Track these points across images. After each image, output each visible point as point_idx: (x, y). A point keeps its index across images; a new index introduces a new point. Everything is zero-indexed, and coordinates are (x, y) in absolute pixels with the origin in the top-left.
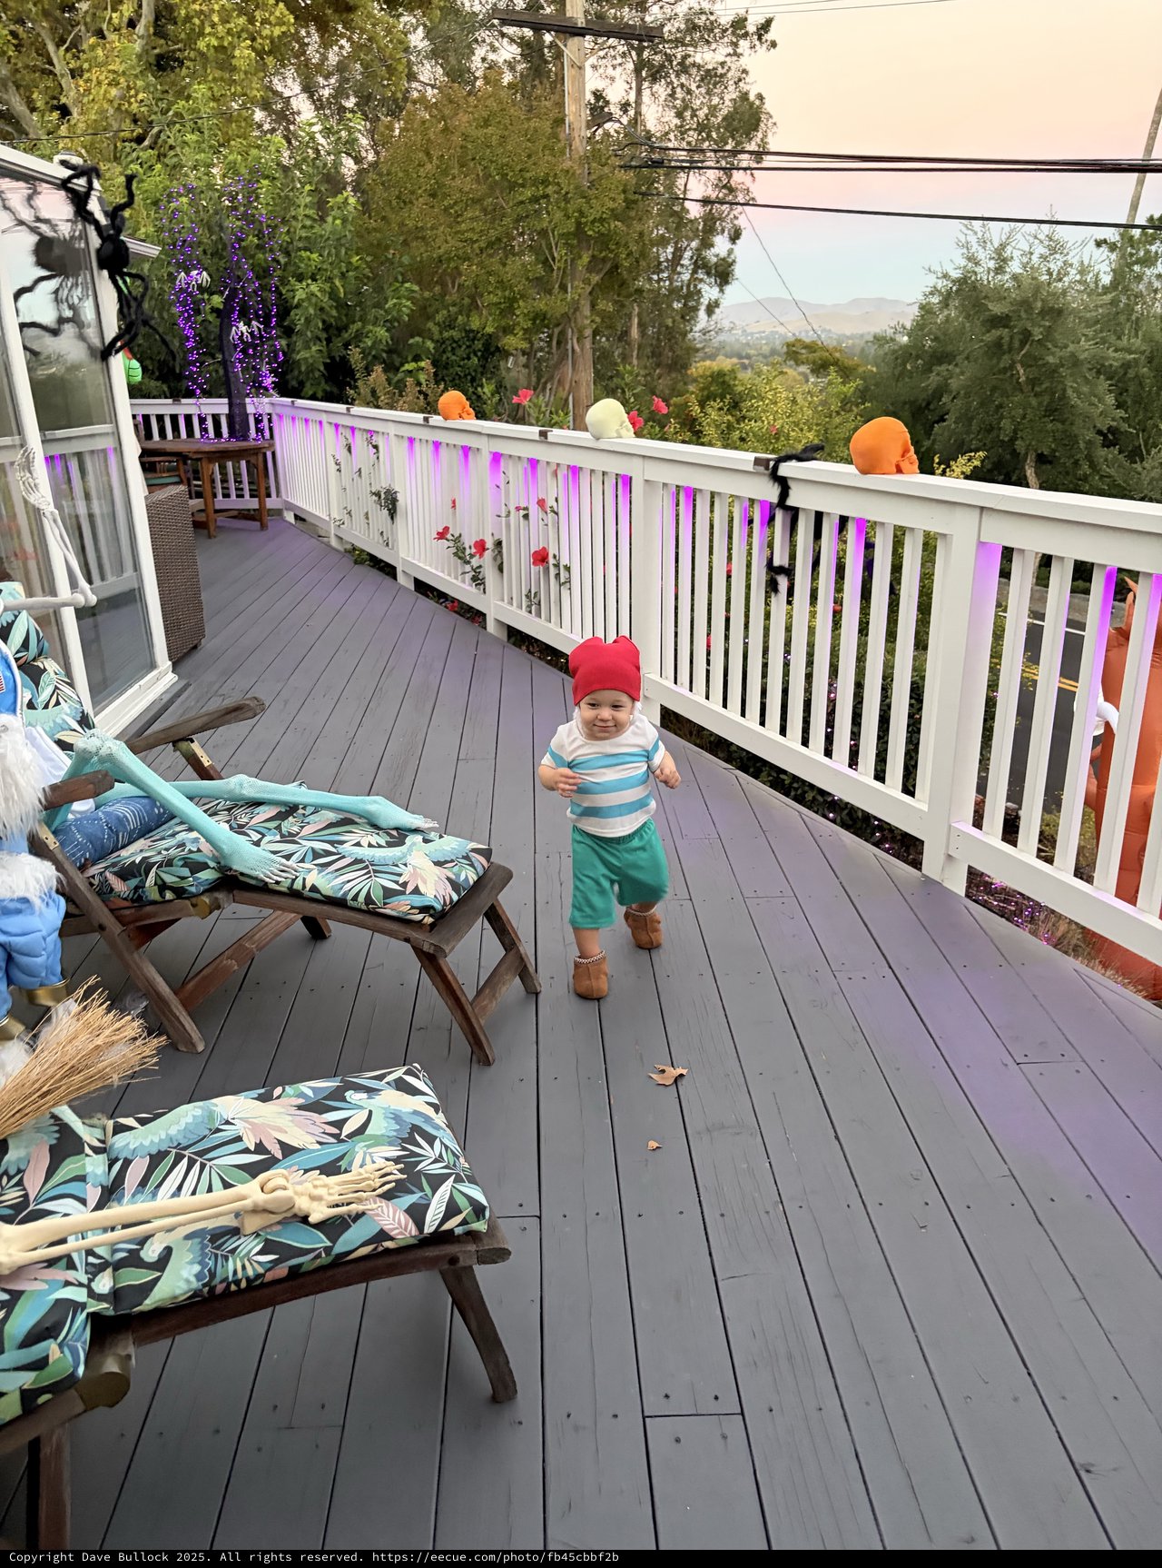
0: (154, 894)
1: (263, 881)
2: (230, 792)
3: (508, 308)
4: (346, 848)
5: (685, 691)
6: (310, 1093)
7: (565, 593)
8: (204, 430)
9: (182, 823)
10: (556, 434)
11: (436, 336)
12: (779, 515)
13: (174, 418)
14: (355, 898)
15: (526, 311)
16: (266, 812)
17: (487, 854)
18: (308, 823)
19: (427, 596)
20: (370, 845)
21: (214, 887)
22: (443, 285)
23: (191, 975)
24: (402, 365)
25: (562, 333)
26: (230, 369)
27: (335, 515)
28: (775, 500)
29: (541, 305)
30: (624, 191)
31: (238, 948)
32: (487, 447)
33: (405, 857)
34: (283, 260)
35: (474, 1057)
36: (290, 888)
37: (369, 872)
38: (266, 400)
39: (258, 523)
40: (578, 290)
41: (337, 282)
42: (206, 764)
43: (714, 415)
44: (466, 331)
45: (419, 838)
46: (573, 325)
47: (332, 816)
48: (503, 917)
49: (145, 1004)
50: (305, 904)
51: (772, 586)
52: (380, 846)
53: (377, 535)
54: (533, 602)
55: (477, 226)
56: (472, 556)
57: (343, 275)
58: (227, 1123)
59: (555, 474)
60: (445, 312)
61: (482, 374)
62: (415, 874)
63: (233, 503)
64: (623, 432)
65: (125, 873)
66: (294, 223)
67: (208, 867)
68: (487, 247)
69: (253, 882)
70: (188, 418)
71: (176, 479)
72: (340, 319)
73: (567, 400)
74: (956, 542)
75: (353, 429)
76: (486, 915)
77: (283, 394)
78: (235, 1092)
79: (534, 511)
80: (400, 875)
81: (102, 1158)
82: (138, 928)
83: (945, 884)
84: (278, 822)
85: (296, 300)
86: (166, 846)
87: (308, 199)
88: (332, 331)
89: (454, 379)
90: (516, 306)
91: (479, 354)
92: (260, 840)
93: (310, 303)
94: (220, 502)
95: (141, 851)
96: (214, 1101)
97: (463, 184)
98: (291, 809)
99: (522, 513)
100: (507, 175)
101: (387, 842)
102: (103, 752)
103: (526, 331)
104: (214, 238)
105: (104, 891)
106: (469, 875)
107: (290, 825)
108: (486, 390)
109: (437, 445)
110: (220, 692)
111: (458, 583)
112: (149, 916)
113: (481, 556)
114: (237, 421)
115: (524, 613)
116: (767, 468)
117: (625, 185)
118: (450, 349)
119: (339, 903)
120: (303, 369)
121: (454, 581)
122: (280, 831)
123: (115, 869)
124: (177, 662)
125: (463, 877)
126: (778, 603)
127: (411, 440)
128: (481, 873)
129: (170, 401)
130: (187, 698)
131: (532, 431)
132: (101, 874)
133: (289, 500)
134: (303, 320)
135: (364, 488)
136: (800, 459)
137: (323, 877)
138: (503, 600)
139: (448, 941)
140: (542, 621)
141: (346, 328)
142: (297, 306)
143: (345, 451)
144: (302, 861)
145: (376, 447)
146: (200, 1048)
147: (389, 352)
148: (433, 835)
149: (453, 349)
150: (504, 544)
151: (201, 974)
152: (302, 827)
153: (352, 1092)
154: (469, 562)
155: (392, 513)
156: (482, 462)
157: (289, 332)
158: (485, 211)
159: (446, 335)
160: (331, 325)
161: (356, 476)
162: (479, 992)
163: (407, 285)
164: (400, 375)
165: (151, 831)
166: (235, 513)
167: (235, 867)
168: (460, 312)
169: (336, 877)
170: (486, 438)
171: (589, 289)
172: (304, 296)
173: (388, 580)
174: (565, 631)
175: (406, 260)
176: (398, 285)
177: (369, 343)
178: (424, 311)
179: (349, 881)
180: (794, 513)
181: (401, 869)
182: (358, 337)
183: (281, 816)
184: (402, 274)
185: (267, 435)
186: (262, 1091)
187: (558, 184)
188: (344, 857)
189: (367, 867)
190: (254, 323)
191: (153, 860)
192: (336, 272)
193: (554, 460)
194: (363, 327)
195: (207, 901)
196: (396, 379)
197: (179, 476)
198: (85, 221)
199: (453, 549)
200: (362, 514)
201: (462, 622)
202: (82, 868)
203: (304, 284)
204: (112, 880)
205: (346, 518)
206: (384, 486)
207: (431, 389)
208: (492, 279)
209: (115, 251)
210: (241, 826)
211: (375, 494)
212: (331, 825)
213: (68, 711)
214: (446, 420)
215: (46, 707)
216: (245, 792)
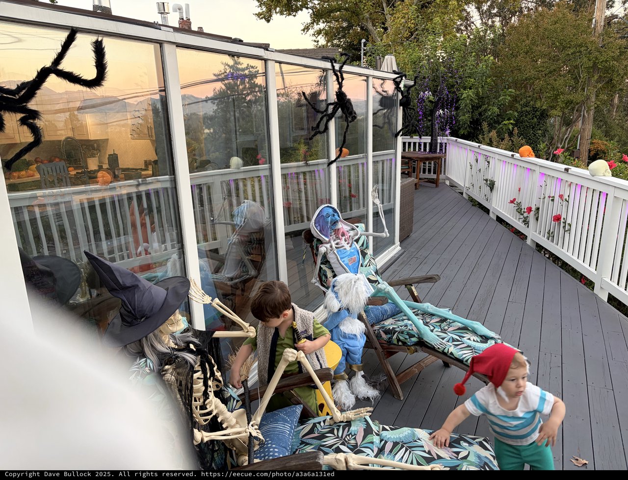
0: (395, 342)
2: (424, 309)
3: (556, 97)
4: (465, 340)
5: (622, 290)
7: (567, 235)
8: (420, 149)
9: (405, 315)
10: (573, 169)
11: (519, 110)
13: (410, 143)
14: (467, 361)
15: (563, 100)
18: (451, 326)
19: (501, 224)
20: (474, 341)
21: (416, 344)
22: (525, 87)
23: (402, 371)
24: (503, 122)
25: (580, 108)
26: (434, 127)
27: (467, 185)
30: (620, 48)
31: (419, 365)
32: (539, 170)
34: (459, 82)
36: (443, 351)
37: (473, 352)
38: (446, 138)
39: (435, 185)
40: (591, 90)
41: (480, 90)
42: (416, 295)
44: (533, 107)
46: (585, 105)
47: (460, 325)
49: (386, 378)
50: (448, 358)
52: (478, 342)
53: (483, 195)
54: (550, 235)
55: (546, 65)
56: (524, 212)
57: (483, 87)
58: (419, 439)
59: (570, 185)
60: (525, 100)
61: (538, 125)
63: (427, 175)
64: (606, 174)
65: (387, 332)
66: (466, 68)
67: (415, 337)
68: (549, 73)
69: (430, 346)
70: (415, 143)
71: (408, 167)
72: (479, 104)
73: (578, 136)
75: (480, 154)
77: (453, 136)
78: (421, 428)
79: (557, 198)
81: (378, 437)
82: (387, 351)
84: (440, 324)
85: (462, 97)
86: (400, 324)
87: (473, 58)
88: (475, 108)
89: (524, 127)
90: (558, 97)
91: (538, 117)
92: (433, 329)
93: (468, 99)
94: (422, 175)
95: (392, 324)
96: (415, 429)
97: (541, 48)
99: (551, 198)
100: (563, 43)
102: (386, 290)
103: (561, 108)
104: (434, 74)
105: (379, 336)
107: (444, 325)
108: (541, 146)
109: (516, 166)
110: (416, 256)
111: (517, 221)
112: (392, 348)
113: (529, 213)
114: (433, 145)
115: (545, 239)
117: (621, 46)
118: (524, 115)
119: (460, 361)
120: (461, 123)
122: (441, 327)
123: (383, 330)
124: (401, 241)
127: (505, 162)
129: (409, 137)
130: (404, 256)
131: (562, 167)
132: (378, 330)
133: (448, 176)
134: (464, 105)
135: (481, 177)
137: (455, 350)
138: (536, 232)
140: (554, 244)
141: (480, 107)
142: (463, 99)
143: (475, 161)
144: (448, 341)
145: (489, 162)
146: (402, 399)
147: (498, 115)
149: (526, 115)
150: (540, 209)
151: (405, 372)
152: (449, 327)
153: (463, 442)
154: (522, 215)
155: (492, 189)
156: (537, 175)
157: (457, 108)
158: (550, 59)
159: (524, 109)
160: (475, 106)
161: (478, 172)
163: (510, 90)
164: (501, 126)
165: (394, 315)
166: (427, 180)
167: (424, 339)
168: (532, 100)
169: (460, 351)
170: (538, 166)
171: (596, 90)
172: (466, 96)
173: (485, 214)
174: (565, 250)
175: (510, 80)
176: (506, 90)
177: (490, 114)
178: (515, 99)
179: (465, 354)
182: (485, 110)
184: (508, 85)
185: (444, 152)
187: (587, 47)
188: (463, 343)
190: (446, 110)
191: (396, 329)
192: (480, 86)
193: (570, 181)
194: (488, 107)
195: (413, 348)
196: (499, 127)
197: (409, 166)
198: (398, 90)
199: (517, 208)
200: (478, 187)
201: (515, 237)
202: (372, 326)
203: (467, 92)
204: (382, 333)
205: (471, 187)
206: (489, 178)
207: (515, 139)
208: (549, 87)
209: (406, 100)
210: (427, 323)
211: (485, 180)
212: (459, 329)
213: (372, 268)
214: (521, 157)
215: (366, 266)
216: (429, 310)
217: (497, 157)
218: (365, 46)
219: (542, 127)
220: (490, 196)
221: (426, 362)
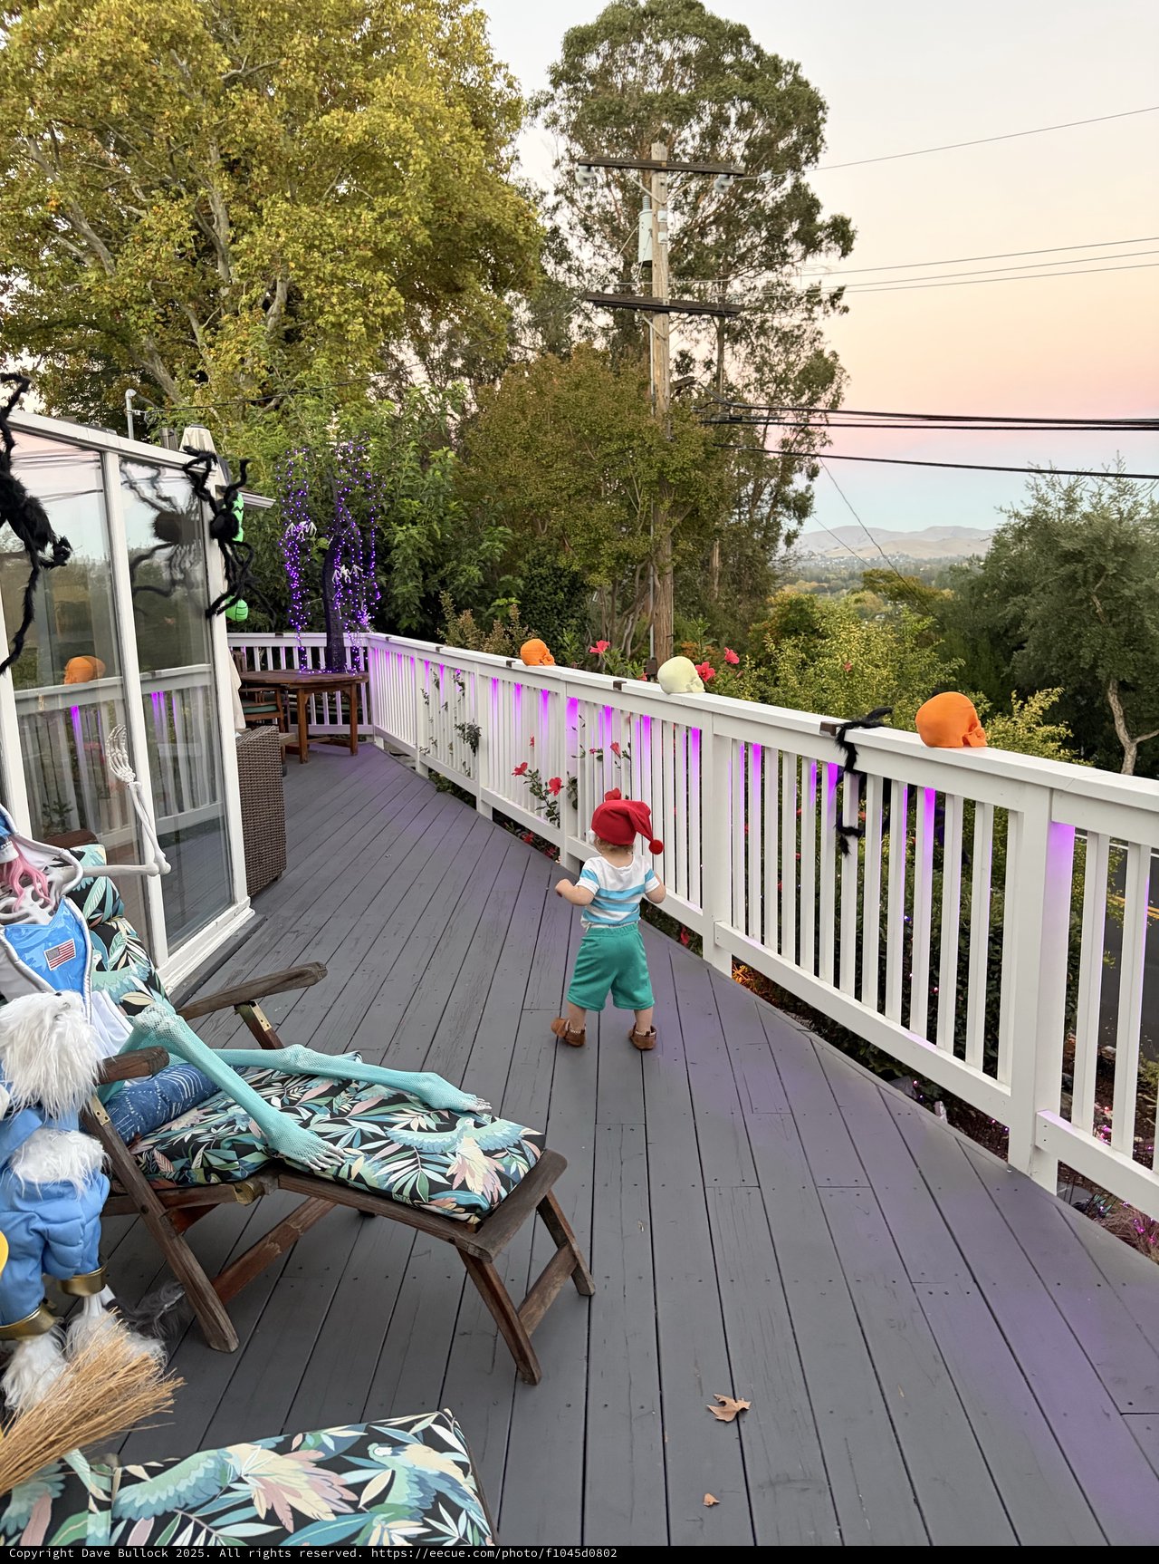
0: (200, 1178)
1: (309, 1167)
2: (285, 1063)
3: (595, 546)
4: (396, 1131)
5: (757, 944)
6: (331, 1444)
8: (303, 662)
9: (227, 1096)
10: (631, 684)
11: (525, 574)
12: (847, 779)
13: (276, 651)
14: (400, 1191)
15: (610, 551)
16: (320, 1087)
17: (540, 1141)
18: (360, 1100)
19: (504, 827)
20: (420, 1129)
21: (261, 1170)
22: (532, 524)
23: (229, 1262)
24: (493, 600)
25: (645, 569)
26: (330, 608)
27: (422, 744)
28: (843, 763)
29: (624, 546)
30: (704, 444)
31: (284, 1230)
32: (565, 693)
33: (455, 1144)
34: (386, 507)
35: (519, 1374)
36: (336, 1176)
37: (416, 1162)
38: (363, 635)
39: (349, 749)
40: (660, 531)
41: (435, 526)
42: (265, 1028)
43: (788, 652)
44: (554, 569)
45: (470, 1121)
46: (654, 563)
47: (384, 1092)
48: (556, 1210)
49: (180, 1295)
50: (350, 1193)
51: (843, 848)
52: (430, 1130)
53: (459, 765)
55: (567, 475)
56: (547, 792)
57: (441, 520)
58: (240, 1479)
59: (629, 721)
60: (534, 551)
61: (568, 607)
62: (463, 1166)
63: (327, 728)
64: (694, 687)
65: (175, 1152)
66: (399, 474)
67: (257, 1150)
68: (575, 494)
69: (299, 1167)
70: (289, 651)
71: (273, 708)
72: (437, 558)
73: (648, 631)
74: (1028, 820)
75: (442, 667)
76: (539, 1208)
77: (378, 630)
78: (250, 1439)
79: (608, 753)
80: (447, 1166)
81: (106, 1516)
82: (180, 1210)
83: (1033, 1179)
84: (330, 1098)
85: (396, 542)
86: (217, 1122)
87: (412, 454)
88: (428, 568)
89: (541, 612)
90: (601, 547)
91: (566, 589)
92: (310, 1118)
93: (409, 545)
94: (314, 729)
95: (192, 1125)
96: (230, 1449)
97: (552, 439)
98: (343, 1084)
99: (596, 755)
100: (595, 430)
101: (438, 1126)
102: (161, 1028)
103: (610, 569)
104: (325, 487)
105: (150, 1170)
106: (520, 1167)
107: (341, 1102)
108: (566, 639)
109: (518, 687)
110: (294, 929)
111: (534, 815)
112: (193, 1198)
113: (556, 793)
116: (833, 734)
117: (705, 439)
118: (538, 585)
119: (383, 1195)
120: (400, 602)
121: (530, 814)
123: (164, 1147)
124: (255, 894)
125: (513, 1170)
126: (850, 864)
127: (495, 681)
128: (533, 1163)
129: (273, 635)
130: (261, 935)
131: (607, 680)
132: (149, 1151)
133: (380, 727)
134: (401, 559)
135: (449, 720)
136: (867, 726)
137: (370, 1166)
138: (576, 835)
139: (494, 1244)
141: (441, 566)
142: (397, 547)
143: (434, 686)
144: (350, 1146)
145: (462, 684)
146: (233, 1348)
147: (482, 587)
148: (485, 1118)
149: (541, 585)
150: (579, 782)
151: (242, 1261)
152: (353, 1105)
153: (375, 1445)
154: (544, 798)
155: (475, 746)
156: (559, 706)
157: (388, 569)
158: (575, 463)
159: (534, 572)
160: (427, 564)
161: (442, 710)
162: (528, 1295)
163: (501, 528)
164: (491, 610)
165: (206, 1099)
166: (328, 739)
167: (282, 1151)
168: (549, 552)
169: (383, 1166)
170: (564, 685)
171: (670, 530)
172: (403, 538)
173: (468, 808)
175: (500, 506)
176: (492, 528)
177: (463, 581)
178: (515, 549)
179: (395, 1172)
180: (862, 778)
181: (449, 1159)
182: (453, 573)
183: (333, 1092)
184: (496, 518)
185: (362, 668)
186: (280, 1439)
187: (642, 439)
188: (392, 1142)
189: (414, 1156)
190: (355, 567)
191: (202, 1140)
192: (434, 516)
193: (628, 709)
194: (458, 565)
195: (252, 1186)
196: (487, 613)
197: (276, 705)
198: (202, 498)
199: (530, 785)
200: (447, 745)
201: (536, 854)
202: (131, 1144)
203: (404, 528)
204: (160, 1158)
205: (432, 747)
206: (468, 721)
207: (516, 630)
208: (579, 523)
209: (226, 522)
210: (293, 1103)
211: (459, 727)
212: (382, 1103)
213: (136, 971)
214: (527, 665)
215: (115, 968)
216: (299, 1064)
217: (478, 670)
218: (135, 407)
219: (576, 611)
220: (474, 765)
221: (303, 1216)
